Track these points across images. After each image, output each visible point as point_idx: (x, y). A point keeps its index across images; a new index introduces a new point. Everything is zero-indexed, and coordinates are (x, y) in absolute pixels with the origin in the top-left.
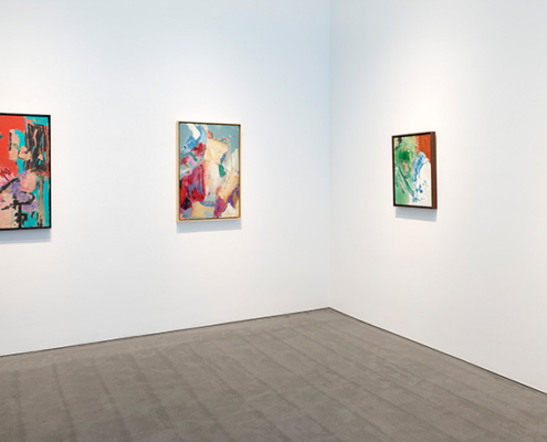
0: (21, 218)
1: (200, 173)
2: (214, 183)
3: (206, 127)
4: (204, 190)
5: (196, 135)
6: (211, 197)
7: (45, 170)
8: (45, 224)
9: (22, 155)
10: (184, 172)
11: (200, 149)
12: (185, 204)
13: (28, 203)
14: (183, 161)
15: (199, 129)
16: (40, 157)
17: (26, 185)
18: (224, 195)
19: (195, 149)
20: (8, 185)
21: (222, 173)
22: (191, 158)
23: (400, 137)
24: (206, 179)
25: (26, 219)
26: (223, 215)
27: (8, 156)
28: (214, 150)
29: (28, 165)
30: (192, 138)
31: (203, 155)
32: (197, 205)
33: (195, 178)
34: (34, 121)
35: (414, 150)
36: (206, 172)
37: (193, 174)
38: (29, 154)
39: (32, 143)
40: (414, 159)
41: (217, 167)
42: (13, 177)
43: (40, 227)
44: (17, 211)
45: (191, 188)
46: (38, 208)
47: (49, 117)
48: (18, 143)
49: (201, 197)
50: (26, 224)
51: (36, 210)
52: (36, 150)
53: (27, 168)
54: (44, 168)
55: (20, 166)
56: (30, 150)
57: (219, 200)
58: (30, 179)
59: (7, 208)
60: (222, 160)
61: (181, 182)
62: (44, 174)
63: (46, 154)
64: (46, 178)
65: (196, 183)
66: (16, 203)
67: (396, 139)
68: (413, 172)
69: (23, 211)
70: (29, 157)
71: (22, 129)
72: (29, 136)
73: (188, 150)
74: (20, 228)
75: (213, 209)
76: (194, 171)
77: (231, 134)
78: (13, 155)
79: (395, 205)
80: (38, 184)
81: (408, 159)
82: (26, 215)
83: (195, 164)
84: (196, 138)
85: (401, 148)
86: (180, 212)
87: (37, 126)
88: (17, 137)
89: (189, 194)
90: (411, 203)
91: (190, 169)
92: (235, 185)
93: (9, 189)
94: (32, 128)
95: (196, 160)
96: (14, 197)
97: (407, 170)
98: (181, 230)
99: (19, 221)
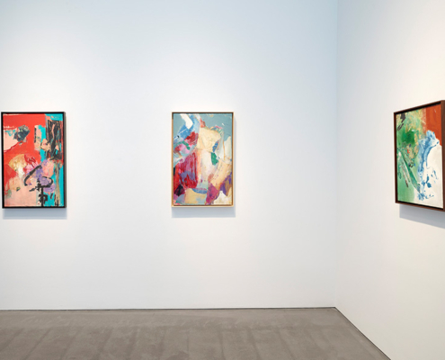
0: (43, 198)
1: (192, 161)
2: (206, 170)
3: (198, 117)
4: (196, 178)
5: (189, 124)
6: (203, 184)
7: (60, 159)
8: (61, 205)
9: (43, 147)
10: (178, 160)
11: (192, 137)
12: (178, 191)
13: (48, 186)
14: (176, 150)
15: (192, 118)
16: (57, 148)
17: (46, 171)
18: (216, 182)
19: (188, 138)
20: (34, 171)
21: (215, 160)
22: (184, 146)
23: (403, 112)
24: (198, 167)
25: (47, 199)
26: (216, 202)
27: (33, 147)
28: (206, 138)
29: (48, 155)
30: (185, 127)
31: (195, 144)
32: (189, 192)
33: (188, 166)
34: (52, 118)
35: (420, 129)
36: (199, 160)
37: (186, 162)
38: (49, 145)
39: (50, 136)
40: (420, 140)
41: (209, 155)
42: (37, 164)
43: (57, 207)
44: (40, 193)
45: (184, 175)
46: (55, 191)
47: (63, 113)
48: (40, 136)
49: (193, 185)
50: (46, 204)
51: (54, 192)
52: (54, 142)
53: (48, 157)
54: (59, 157)
55: (42, 156)
56: (49, 142)
57: (211, 187)
58: (49, 166)
59: (33, 190)
60: (215, 148)
61: (174, 169)
62: (60, 161)
63: (61, 145)
64: (61, 165)
65: (189, 170)
66: (39, 186)
67: (399, 116)
68: (418, 159)
69: (45, 193)
70: (48, 148)
71: (43, 124)
72: (49, 130)
73: (181, 139)
74: (42, 207)
75: (205, 196)
76: (187, 159)
77: (225, 122)
78: (37, 146)
79: (397, 201)
80: (55, 170)
81: (413, 141)
82: (46, 196)
83: (188, 152)
84: (189, 127)
85: (405, 127)
86: (174, 198)
87: (55, 122)
88: (40, 131)
89: (183, 181)
90: (416, 201)
91: (183, 157)
92: (227, 173)
93: (34, 174)
94: (51, 124)
95: (188, 148)
96: (38, 181)
97: (411, 156)
98: (176, 215)
99: (41, 201)
